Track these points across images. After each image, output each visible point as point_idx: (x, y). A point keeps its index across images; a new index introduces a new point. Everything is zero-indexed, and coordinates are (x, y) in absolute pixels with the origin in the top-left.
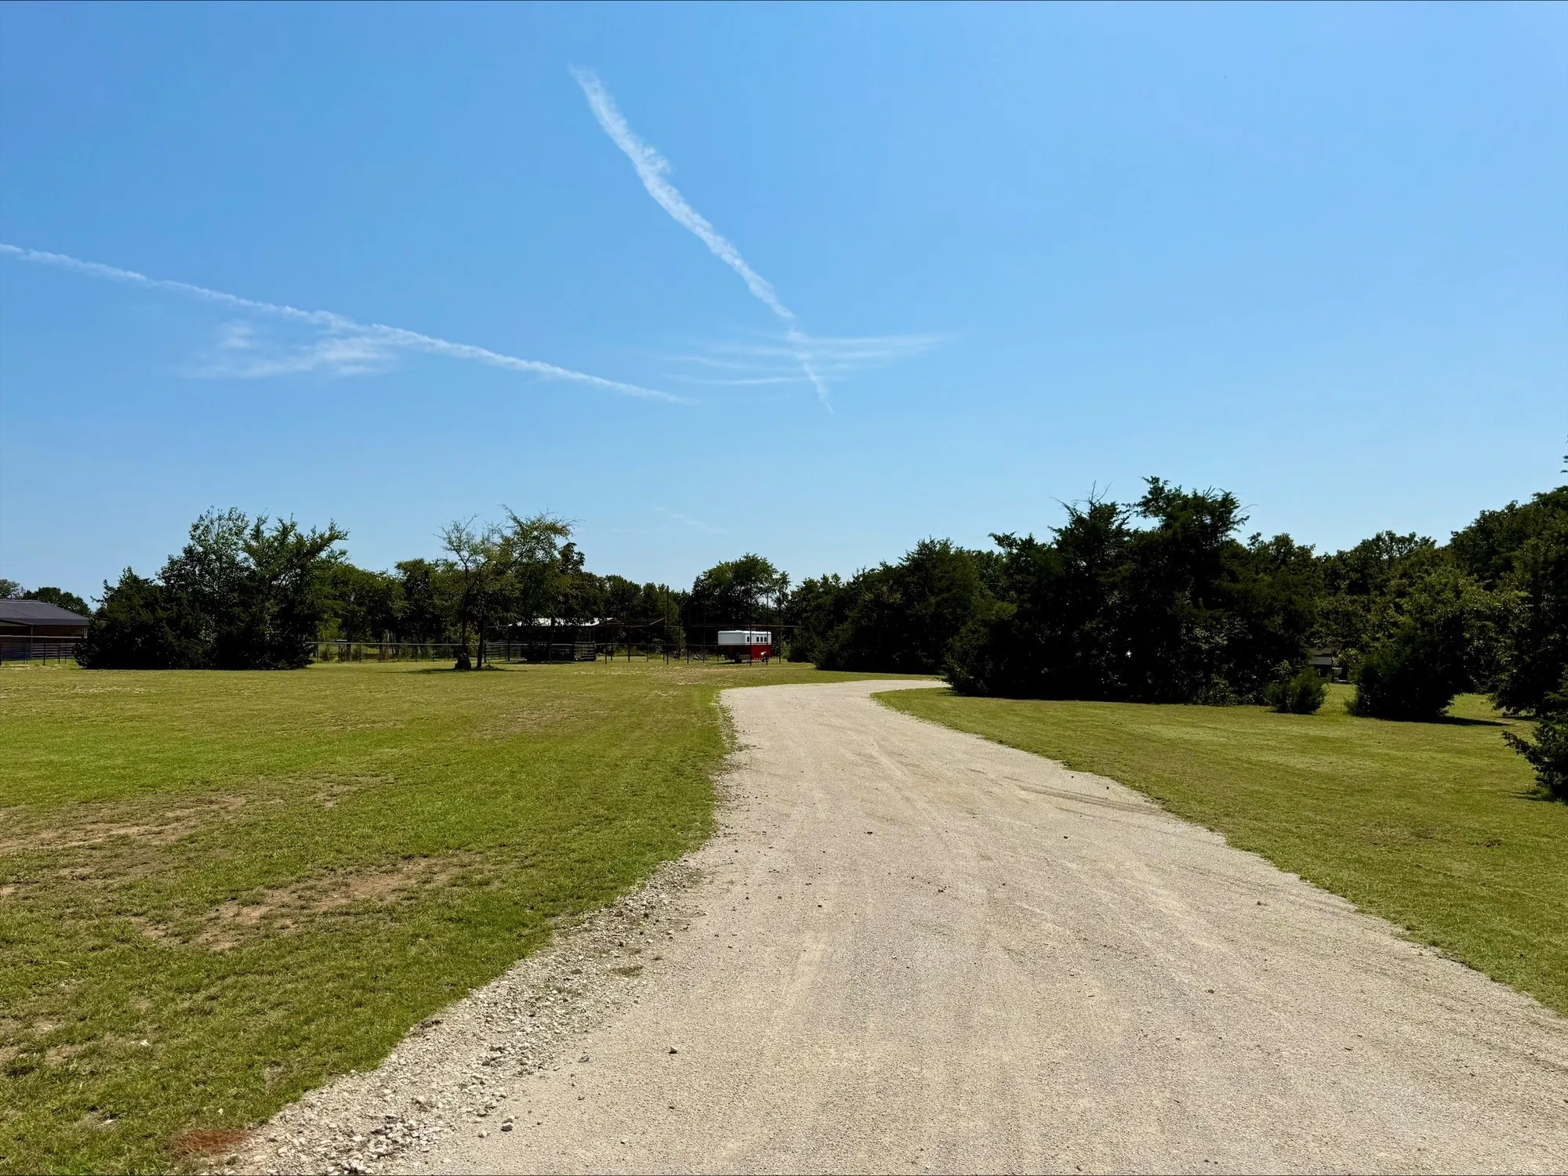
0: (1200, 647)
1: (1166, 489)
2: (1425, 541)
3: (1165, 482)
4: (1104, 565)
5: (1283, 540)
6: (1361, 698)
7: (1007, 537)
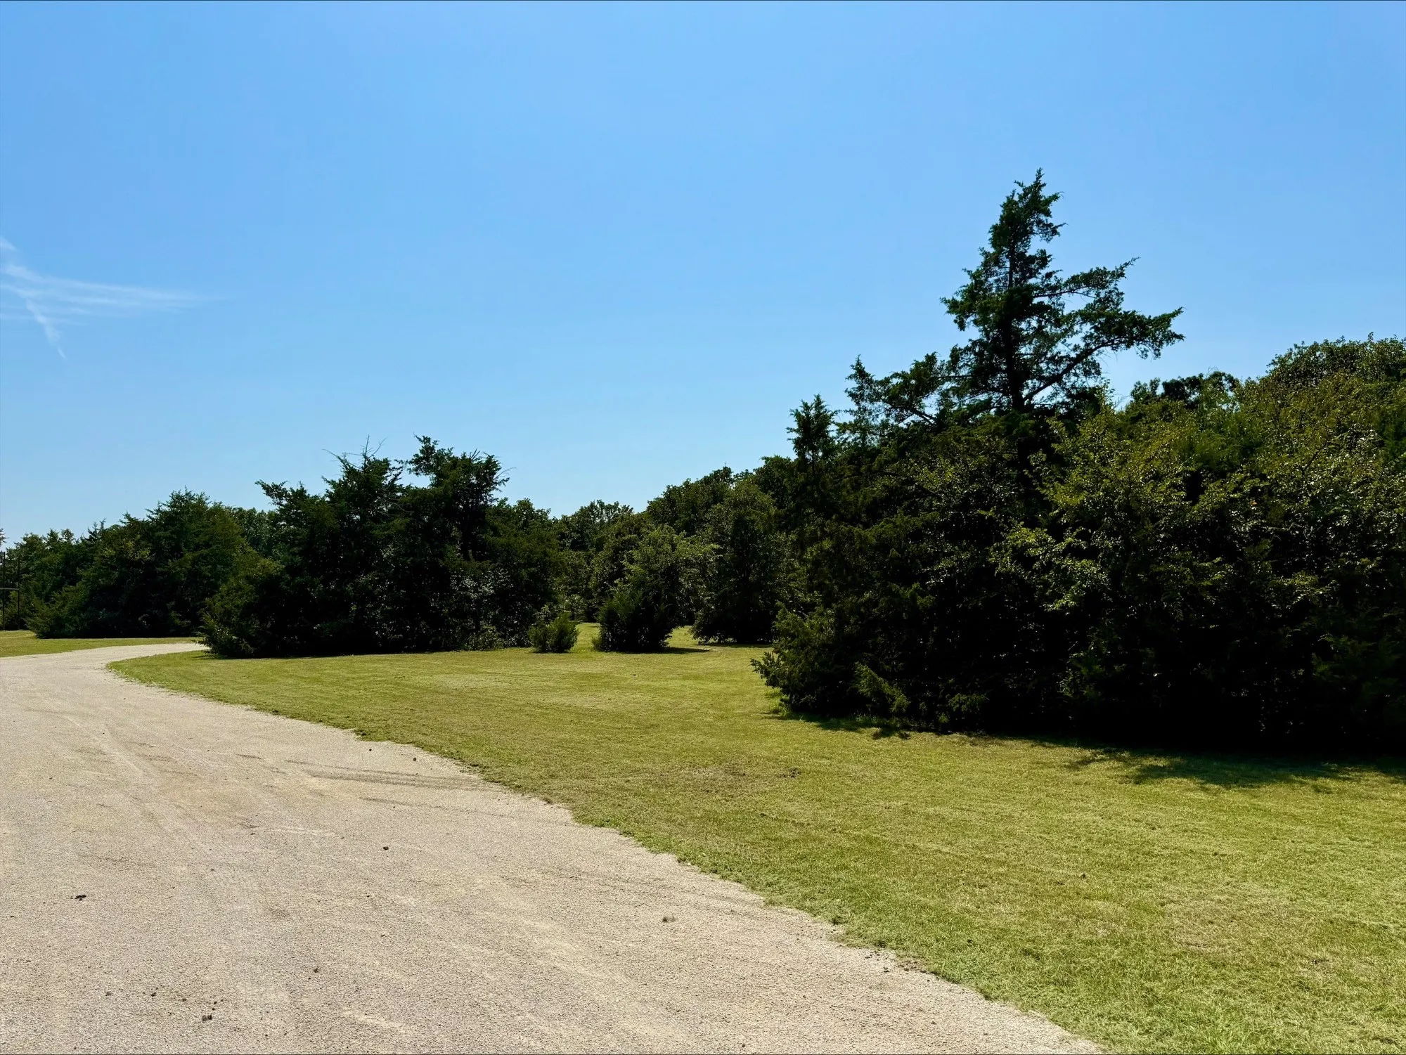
0: (470, 596)
1: (437, 448)
2: (626, 508)
3: (436, 442)
4: (379, 518)
5: (525, 504)
7: (277, 487)
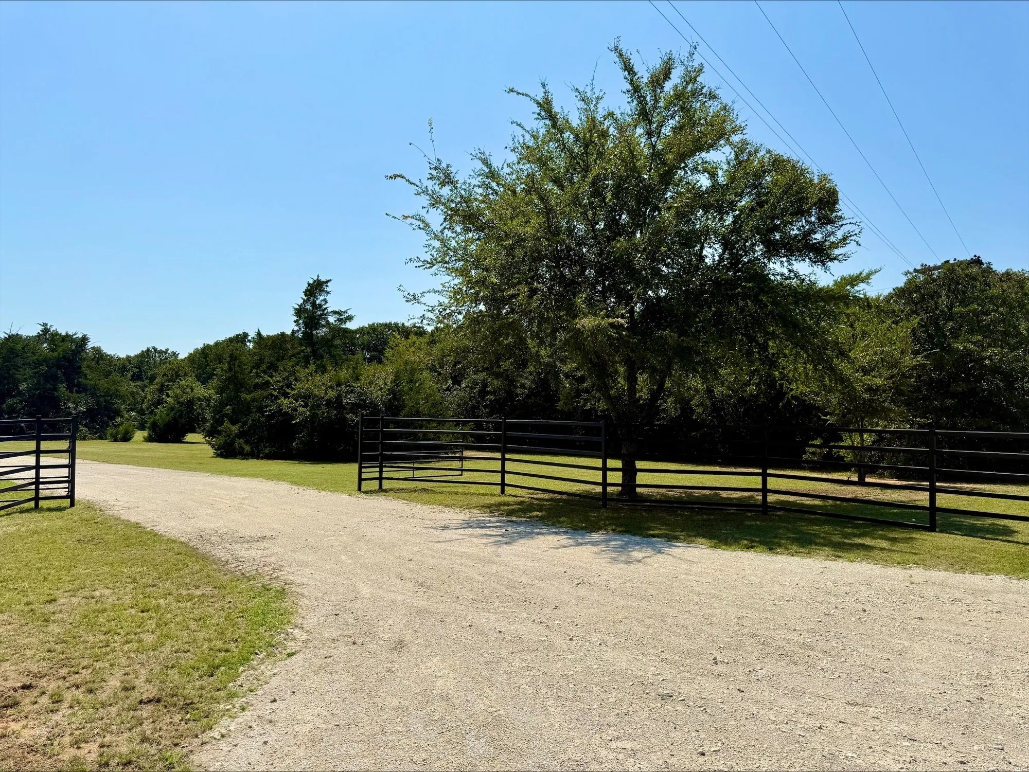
0: (72, 412)
1: (52, 329)
2: (174, 353)
3: (51, 326)
6: (150, 435)
